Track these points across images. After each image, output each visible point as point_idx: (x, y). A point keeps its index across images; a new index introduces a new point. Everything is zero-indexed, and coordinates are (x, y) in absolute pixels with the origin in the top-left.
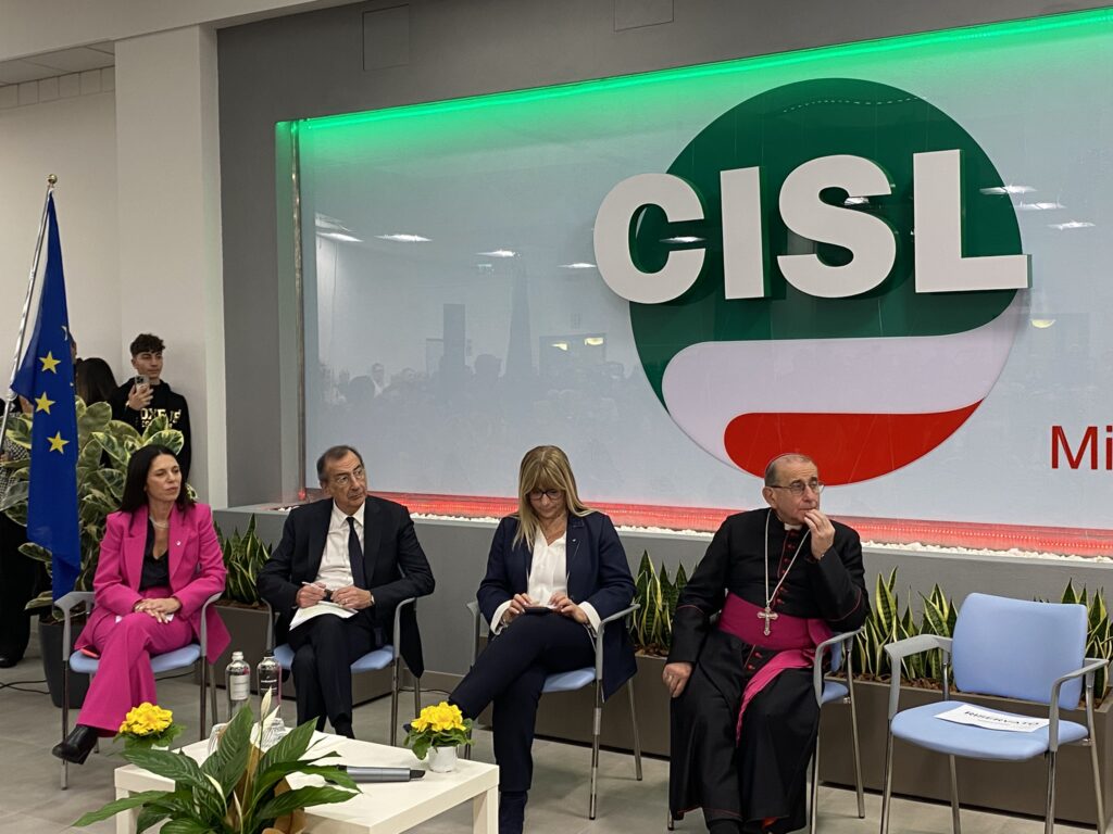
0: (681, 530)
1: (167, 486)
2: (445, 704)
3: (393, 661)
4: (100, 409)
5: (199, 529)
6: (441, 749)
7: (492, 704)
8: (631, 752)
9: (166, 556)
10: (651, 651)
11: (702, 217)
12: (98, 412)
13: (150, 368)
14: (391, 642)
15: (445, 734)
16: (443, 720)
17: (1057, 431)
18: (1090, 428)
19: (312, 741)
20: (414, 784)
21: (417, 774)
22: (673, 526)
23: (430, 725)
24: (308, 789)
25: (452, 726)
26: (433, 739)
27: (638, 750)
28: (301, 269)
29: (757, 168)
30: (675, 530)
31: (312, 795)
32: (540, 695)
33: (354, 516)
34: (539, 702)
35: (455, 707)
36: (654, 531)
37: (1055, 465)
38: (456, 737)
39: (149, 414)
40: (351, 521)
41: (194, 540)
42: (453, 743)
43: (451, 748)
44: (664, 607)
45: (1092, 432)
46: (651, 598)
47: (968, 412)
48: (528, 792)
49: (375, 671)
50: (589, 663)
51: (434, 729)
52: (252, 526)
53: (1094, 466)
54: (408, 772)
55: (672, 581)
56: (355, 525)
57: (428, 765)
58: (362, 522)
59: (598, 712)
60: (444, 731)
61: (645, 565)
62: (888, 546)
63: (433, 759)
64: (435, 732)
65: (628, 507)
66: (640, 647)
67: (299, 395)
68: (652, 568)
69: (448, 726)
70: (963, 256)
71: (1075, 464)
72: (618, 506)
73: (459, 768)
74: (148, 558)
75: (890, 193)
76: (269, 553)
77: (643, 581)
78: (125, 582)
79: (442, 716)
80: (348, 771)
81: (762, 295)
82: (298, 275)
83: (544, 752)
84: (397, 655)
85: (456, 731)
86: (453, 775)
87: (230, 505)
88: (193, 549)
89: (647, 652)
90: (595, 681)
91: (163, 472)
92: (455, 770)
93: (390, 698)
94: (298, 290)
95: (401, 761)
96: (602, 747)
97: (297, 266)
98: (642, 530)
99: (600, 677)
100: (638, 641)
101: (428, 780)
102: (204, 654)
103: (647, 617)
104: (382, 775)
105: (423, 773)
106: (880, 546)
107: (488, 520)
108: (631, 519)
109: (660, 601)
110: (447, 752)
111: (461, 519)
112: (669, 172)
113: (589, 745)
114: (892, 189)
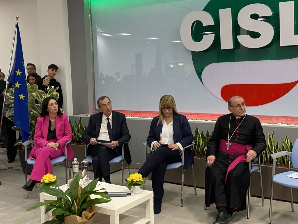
0: (207, 120)
1: (54, 109)
2: (137, 173)
3: (122, 160)
4: (34, 86)
5: (64, 122)
6: (136, 187)
7: (151, 172)
8: (193, 186)
9: (55, 130)
10: (199, 157)
11: (214, 24)
12: (34, 87)
14: (121, 155)
15: (137, 182)
16: (136, 178)
19: (97, 185)
20: (128, 197)
21: (129, 194)
22: (205, 119)
23: (132, 180)
24: (96, 199)
25: (139, 180)
26: (133, 184)
27: (195, 186)
28: (93, 44)
29: (231, 8)
30: (206, 120)
31: (98, 201)
32: (166, 170)
33: (109, 117)
34: (165, 172)
35: (140, 174)
36: (199, 121)
38: (140, 183)
39: (49, 87)
40: (108, 119)
41: (63, 125)
42: (139, 185)
43: (139, 186)
44: (203, 144)
46: (199, 141)
47: (296, 83)
48: (163, 198)
49: (117, 163)
50: (180, 161)
51: (134, 181)
52: (80, 121)
54: (126, 194)
55: (205, 136)
56: (109, 120)
57: (132, 192)
58: (111, 119)
59: (183, 175)
60: (137, 181)
61: (197, 131)
62: (271, 124)
63: (133, 189)
64: (134, 182)
65: (191, 114)
66: (196, 156)
67: (93, 82)
68: (199, 132)
69: (138, 180)
70: (295, 34)
72: (188, 114)
73: (141, 192)
74: (50, 131)
75: (272, 15)
76: (85, 128)
77: (196, 136)
78: (43, 138)
79: (136, 177)
80: (108, 193)
81: (232, 48)
82: (92, 46)
83: (167, 186)
84: (123, 158)
85: (140, 181)
86: (140, 194)
87: (74, 115)
88: (63, 127)
89: (198, 157)
90: (182, 166)
91: (52, 105)
92: (140, 193)
93: (121, 171)
94: (92, 50)
95: (124, 190)
96: (185, 185)
97: (91, 43)
98: (196, 120)
99: (183, 165)
100: (195, 154)
101: (132, 196)
102: (66, 159)
103: (197, 147)
104: (118, 195)
105: (131, 194)
106: (269, 124)
107: (149, 118)
108: (192, 117)
109: (201, 142)
110: (138, 187)
111: (142, 118)
112: (203, 10)
113: (180, 184)
114: (273, 14)
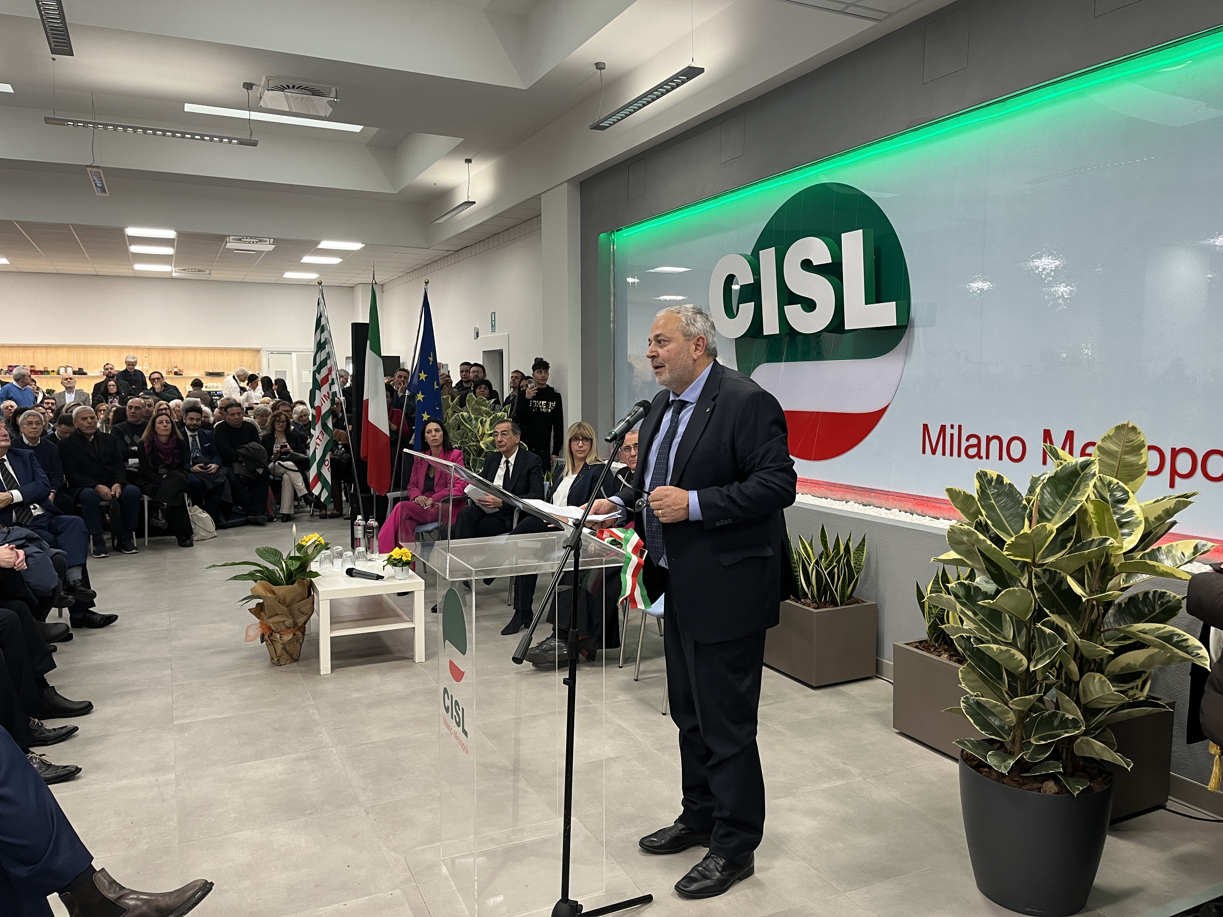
11: (753, 282)
13: (541, 378)
17: (925, 427)
18: (942, 426)
29: (776, 248)
37: (924, 452)
40: (507, 461)
45: (943, 428)
47: (882, 411)
53: (944, 454)
56: (509, 465)
58: (513, 463)
70: (867, 304)
71: (934, 452)
75: (832, 262)
81: (778, 332)
114: (833, 259)
